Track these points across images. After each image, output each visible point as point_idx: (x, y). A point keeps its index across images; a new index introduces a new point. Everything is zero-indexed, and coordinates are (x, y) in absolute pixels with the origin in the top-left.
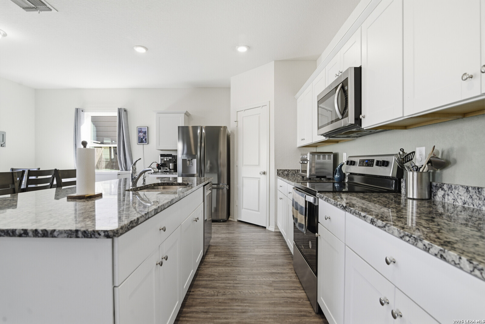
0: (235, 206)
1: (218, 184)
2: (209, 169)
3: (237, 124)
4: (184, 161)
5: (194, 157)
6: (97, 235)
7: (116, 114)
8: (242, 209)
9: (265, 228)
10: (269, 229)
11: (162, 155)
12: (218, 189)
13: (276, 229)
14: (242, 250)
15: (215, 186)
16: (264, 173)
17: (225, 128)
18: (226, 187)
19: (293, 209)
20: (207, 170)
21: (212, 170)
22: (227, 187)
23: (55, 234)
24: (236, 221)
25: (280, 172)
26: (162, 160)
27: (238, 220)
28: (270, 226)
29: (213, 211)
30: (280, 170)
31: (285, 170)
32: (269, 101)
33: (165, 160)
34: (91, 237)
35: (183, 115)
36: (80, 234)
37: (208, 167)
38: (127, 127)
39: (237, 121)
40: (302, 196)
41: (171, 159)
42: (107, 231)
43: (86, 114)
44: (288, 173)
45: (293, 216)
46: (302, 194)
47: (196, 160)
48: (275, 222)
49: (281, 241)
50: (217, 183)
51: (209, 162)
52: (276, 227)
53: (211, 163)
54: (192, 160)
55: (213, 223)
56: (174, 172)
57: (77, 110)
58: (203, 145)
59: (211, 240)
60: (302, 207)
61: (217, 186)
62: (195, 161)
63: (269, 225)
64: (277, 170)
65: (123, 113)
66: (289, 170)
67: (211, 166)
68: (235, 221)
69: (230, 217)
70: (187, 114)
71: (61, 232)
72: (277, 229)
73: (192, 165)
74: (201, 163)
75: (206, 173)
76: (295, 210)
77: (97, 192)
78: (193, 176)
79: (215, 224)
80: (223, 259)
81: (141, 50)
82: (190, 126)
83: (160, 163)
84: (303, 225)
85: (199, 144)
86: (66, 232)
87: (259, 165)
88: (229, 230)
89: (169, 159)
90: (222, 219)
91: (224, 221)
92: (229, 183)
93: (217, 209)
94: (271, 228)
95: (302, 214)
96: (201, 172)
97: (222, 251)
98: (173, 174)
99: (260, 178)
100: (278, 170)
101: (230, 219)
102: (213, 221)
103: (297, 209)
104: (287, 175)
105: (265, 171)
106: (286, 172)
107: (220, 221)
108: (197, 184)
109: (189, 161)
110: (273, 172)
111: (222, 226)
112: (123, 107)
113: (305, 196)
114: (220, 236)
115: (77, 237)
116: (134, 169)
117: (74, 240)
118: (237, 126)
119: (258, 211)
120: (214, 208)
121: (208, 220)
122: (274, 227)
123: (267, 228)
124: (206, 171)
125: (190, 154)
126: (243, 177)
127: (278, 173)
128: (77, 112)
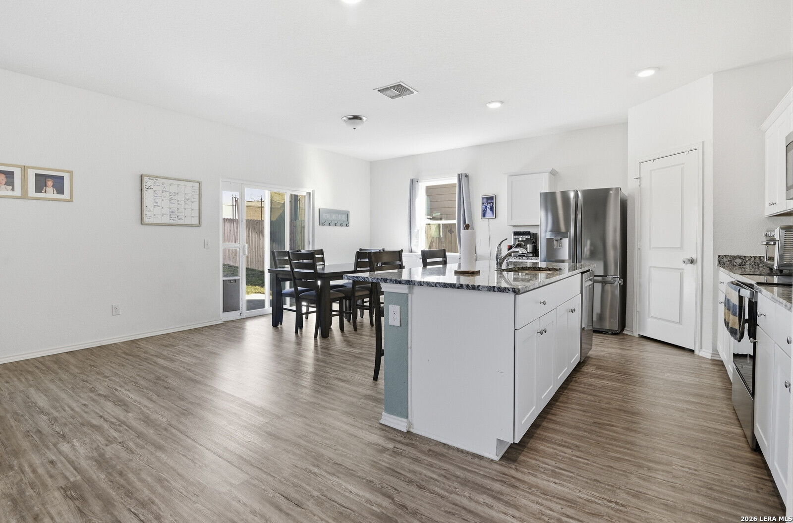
0: (635, 313)
1: (605, 276)
2: (588, 253)
3: (640, 182)
4: (549, 241)
5: (565, 235)
6: (507, 291)
7: (455, 181)
8: (649, 318)
9: (693, 351)
10: (700, 355)
11: (516, 233)
12: (604, 283)
13: (715, 355)
14: (641, 370)
15: (600, 279)
16: (692, 261)
17: (618, 190)
18: (618, 282)
19: (725, 310)
20: (586, 255)
21: (593, 255)
22: (620, 282)
23: (480, 288)
24: (637, 336)
25: (725, 260)
26: (515, 239)
27: (639, 335)
28: (703, 349)
29: (595, 319)
30: (726, 256)
31: (735, 257)
32: (703, 142)
33: (520, 239)
34: (503, 292)
35: (546, 176)
36: (496, 289)
37: (587, 251)
38: (469, 197)
39: (639, 178)
40: (735, 290)
41: (528, 239)
42: (514, 288)
43: (420, 184)
44: (742, 263)
45: (725, 320)
46: (735, 287)
47: (568, 239)
48: (713, 343)
49: (719, 372)
50: (602, 274)
51: (588, 242)
52: (715, 352)
53: (592, 244)
54: (561, 239)
55: (593, 334)
56: (533, 256)
57: (412, 181)
58: (579, 217)
59: (590, 352)
60: (734, 305)
61: (603, 279)
62: (566, 242)
63: (701, 348)
64: (717, 256)
65: (464, 178)
66: (745, 257)
67: (592, 248)
68: (635, 335)
69: (626, 329)
70: (553, 173)
71: (484, 287)
72: (718, 356)
73: (561, 246)
74: (576, 244)
75: (583, 259)
76: (727, 311)
77: (477, 269)
78: (563, 261)
79: (598, 336)
80: (608, 374)
81: (495, 106)
82: (558, 191)
83: (513, 243)
84: (736, 330)
85: (573, 217)
86: (486, 287)
87: (681, 247)
88: (622, 345)
89: (526, 239)
90: (611, 330)
91: (614, 334)
92: (624, 274)
93: (601, 317)
94: (706, 353)
95: (734, 314)
96: (575, 257)
97: (609, 366)
98: (531, 259)
99: (683, 269)
100: (719, 256)
101: (625, 332)
102: (596, 331)
103: (729, 309)
104: (740, 265)
105: (694, 257)
106: (739, 261)
107: (608, 332)
108: (569, 269)
109: (557, 241)
110: (710, 261)
111: (609, 338)
112: (463, 172)
113: (740, 289)
114: (606, 350)
115: (494, 291)
116: (500, 250)
117: (492, 293)
118: (640, 186)
119: (680, 322)
120: (597, 314)
121: (586, 329)
122: (711, 352)
123: (696, 352)
124: (584, 256)
125: (558, 232)
126: (650, 267)
127: (719, 261)
128: (413, 183)
